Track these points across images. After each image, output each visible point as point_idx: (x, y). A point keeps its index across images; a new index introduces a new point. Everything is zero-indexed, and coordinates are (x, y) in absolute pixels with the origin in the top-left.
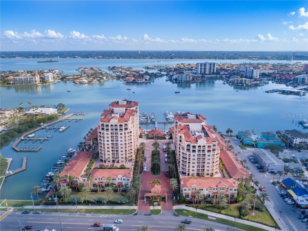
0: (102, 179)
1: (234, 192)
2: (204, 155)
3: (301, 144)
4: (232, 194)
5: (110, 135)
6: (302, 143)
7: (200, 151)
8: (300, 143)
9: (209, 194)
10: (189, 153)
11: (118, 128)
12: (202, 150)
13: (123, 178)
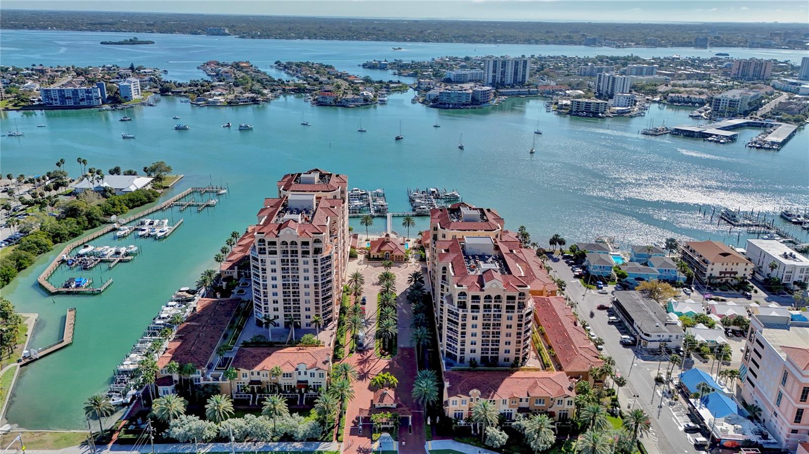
0: (259, 374)
1: (566, 407)
2: (500, 316)
3: (723, 275)
4: (562, 412)
5: (278, 266)
6: (725, 273)
7: (489, 307)
8: (720, 275)
9: (510, 411)
10: (463, 311)
11: (300, 249)
12: (495, 305)
13: (309, 372)
